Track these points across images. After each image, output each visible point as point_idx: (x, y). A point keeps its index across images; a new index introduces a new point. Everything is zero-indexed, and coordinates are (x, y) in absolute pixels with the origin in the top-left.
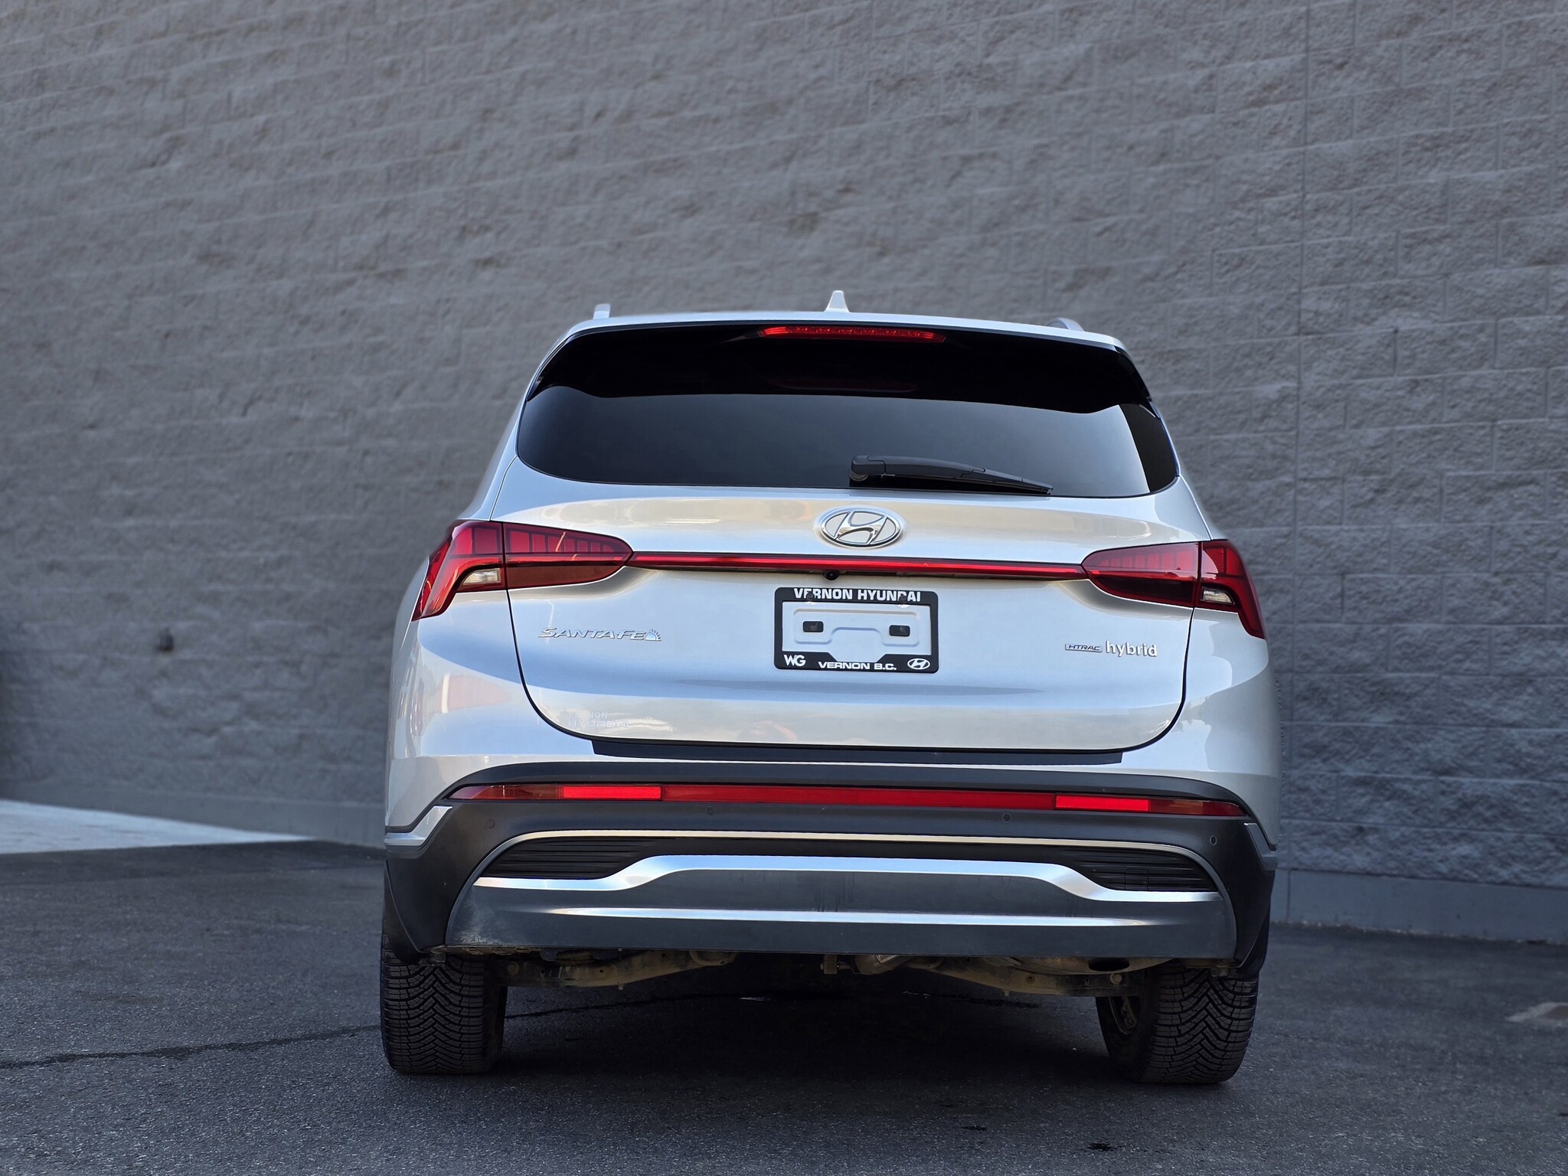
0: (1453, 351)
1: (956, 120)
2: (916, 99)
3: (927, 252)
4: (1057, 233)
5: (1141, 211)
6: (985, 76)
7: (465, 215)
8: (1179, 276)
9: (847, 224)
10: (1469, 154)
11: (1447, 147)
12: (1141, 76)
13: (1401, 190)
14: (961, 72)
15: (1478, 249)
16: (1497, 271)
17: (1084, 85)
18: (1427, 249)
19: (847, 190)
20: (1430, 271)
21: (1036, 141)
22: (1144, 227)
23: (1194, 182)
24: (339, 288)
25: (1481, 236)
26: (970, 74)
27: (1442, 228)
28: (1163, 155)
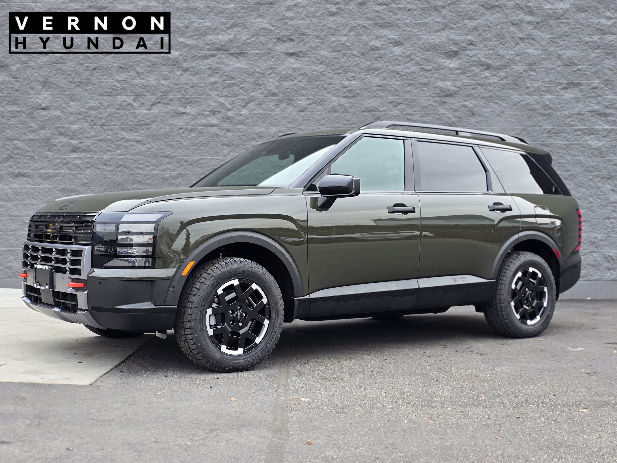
1: (516, 24)
2: (498, 14)
3: (505, 70)
4: (559, 69)
5: (591, 65)
6: (527, 10)
7: (278, 33)
8: (605, 88)
9: (471, 57)
12: (590, 18)
14: (518, 7)
17: (567, 19)
19: (472, 44)
21: (550, 36)
22: (592, 70)
23: (610, 57)
24: (206, 57)
26: (521, 8)
28: (599, 47)
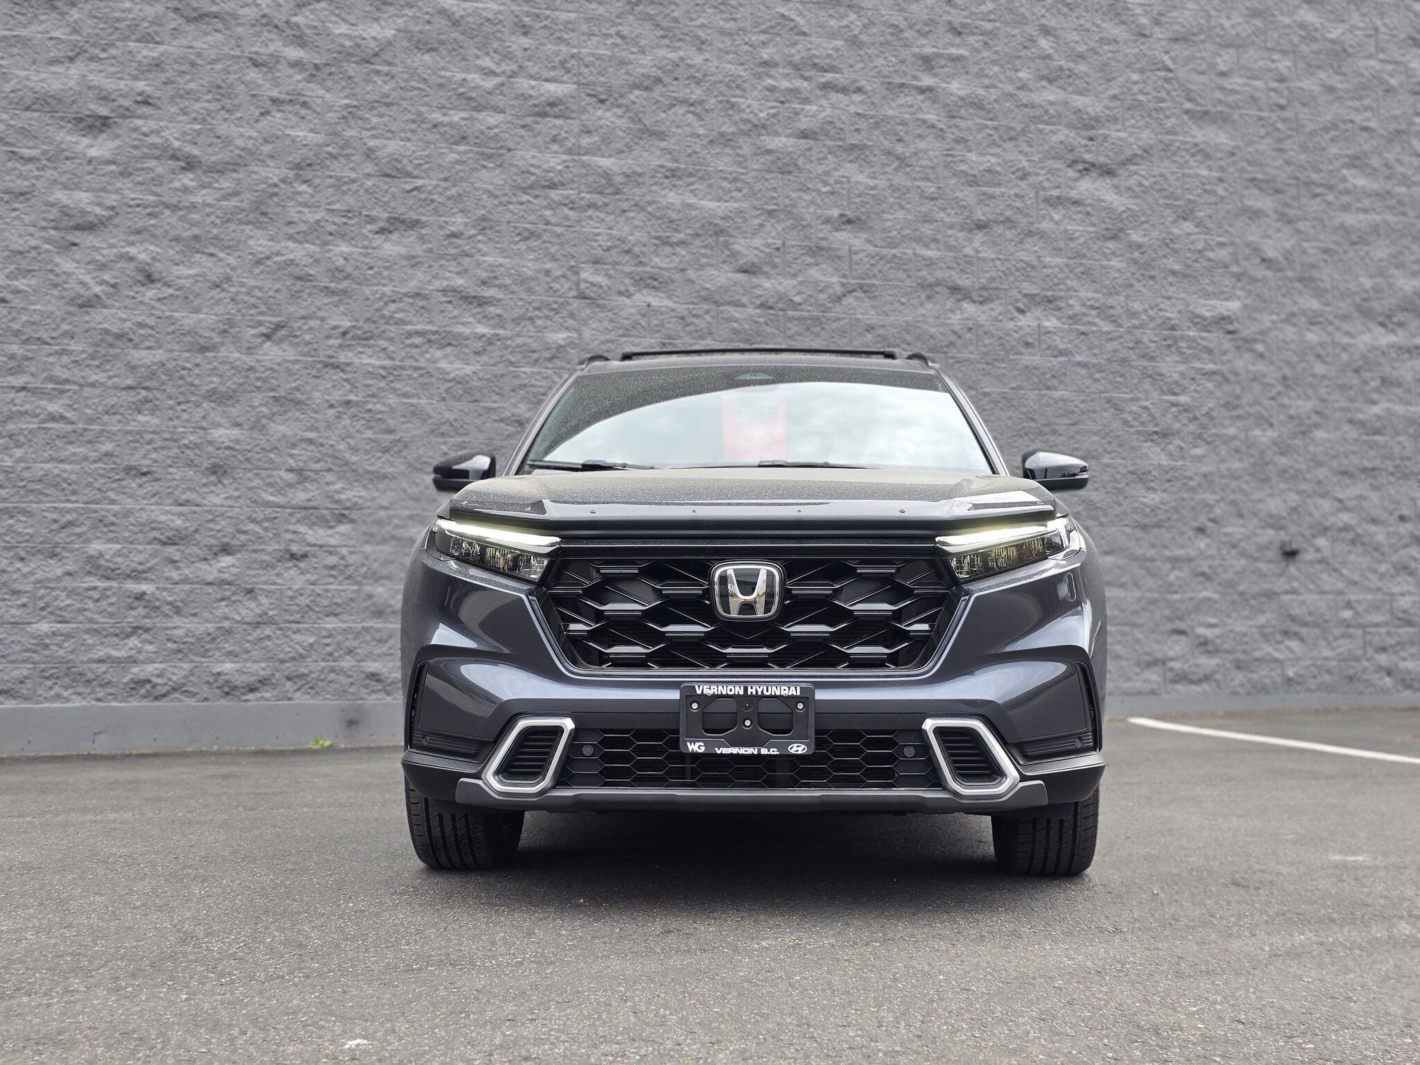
0: (688, 325)
10: (696, 186)
11: (680, 178)
13: (650, 203)
15: (704, 255)
16: (716, 273)
18: (668, 250)
20: (672, 265)
25: (705, 247)
27: (682, 236)
